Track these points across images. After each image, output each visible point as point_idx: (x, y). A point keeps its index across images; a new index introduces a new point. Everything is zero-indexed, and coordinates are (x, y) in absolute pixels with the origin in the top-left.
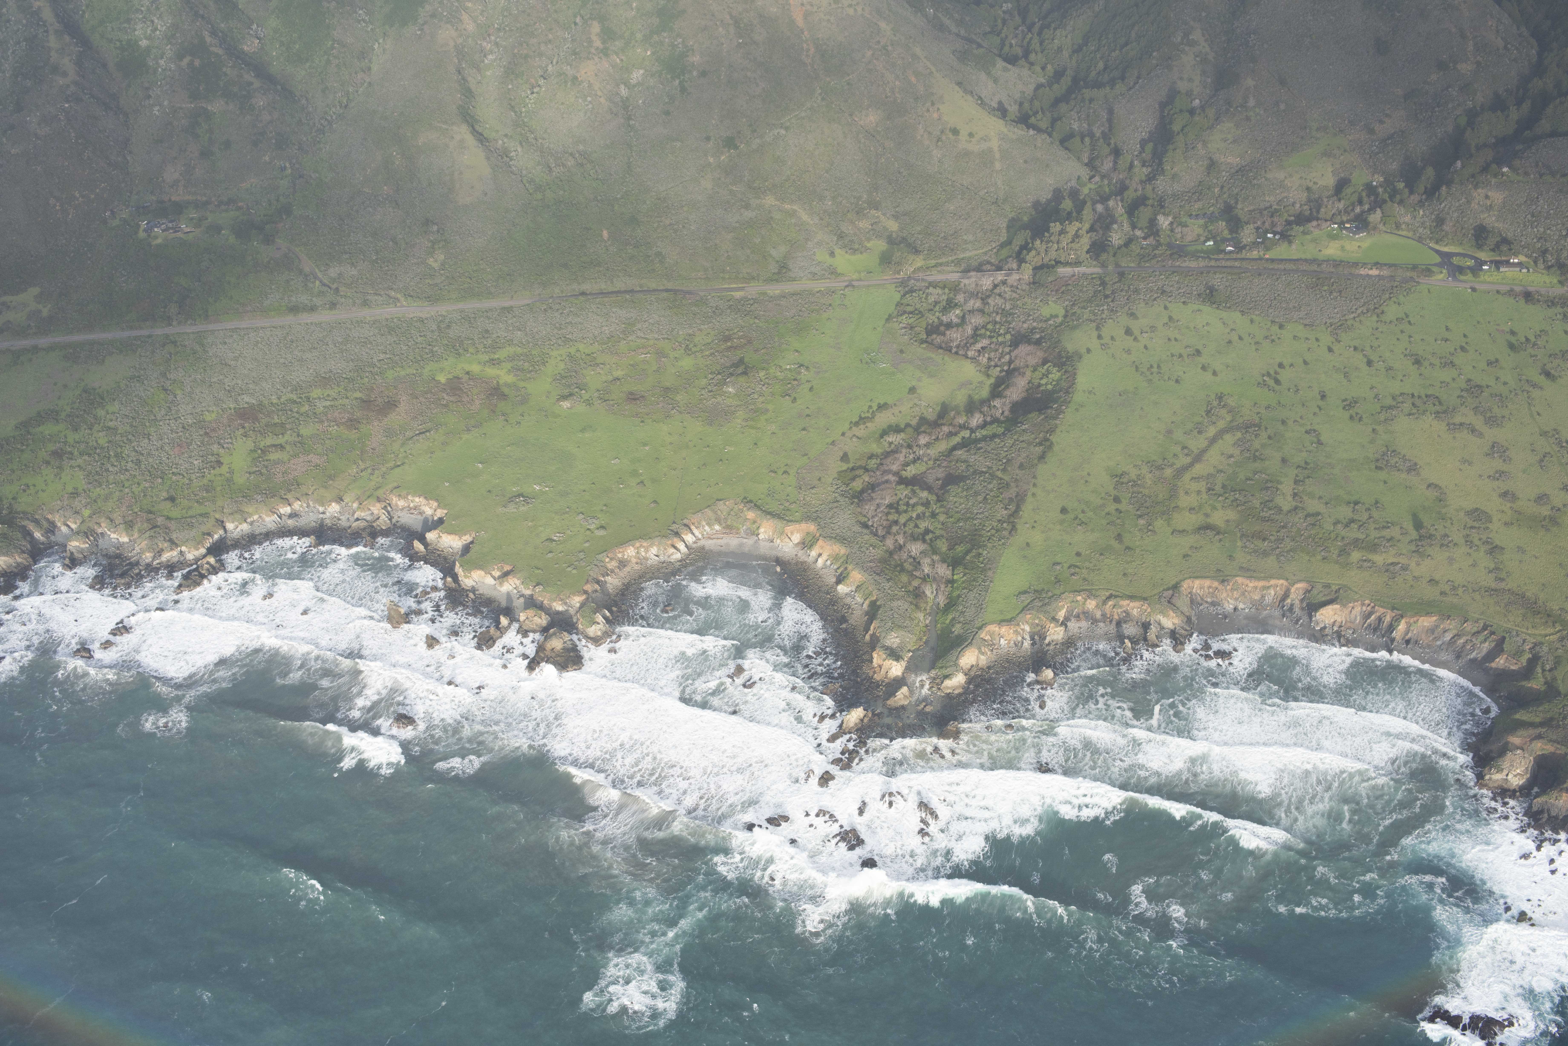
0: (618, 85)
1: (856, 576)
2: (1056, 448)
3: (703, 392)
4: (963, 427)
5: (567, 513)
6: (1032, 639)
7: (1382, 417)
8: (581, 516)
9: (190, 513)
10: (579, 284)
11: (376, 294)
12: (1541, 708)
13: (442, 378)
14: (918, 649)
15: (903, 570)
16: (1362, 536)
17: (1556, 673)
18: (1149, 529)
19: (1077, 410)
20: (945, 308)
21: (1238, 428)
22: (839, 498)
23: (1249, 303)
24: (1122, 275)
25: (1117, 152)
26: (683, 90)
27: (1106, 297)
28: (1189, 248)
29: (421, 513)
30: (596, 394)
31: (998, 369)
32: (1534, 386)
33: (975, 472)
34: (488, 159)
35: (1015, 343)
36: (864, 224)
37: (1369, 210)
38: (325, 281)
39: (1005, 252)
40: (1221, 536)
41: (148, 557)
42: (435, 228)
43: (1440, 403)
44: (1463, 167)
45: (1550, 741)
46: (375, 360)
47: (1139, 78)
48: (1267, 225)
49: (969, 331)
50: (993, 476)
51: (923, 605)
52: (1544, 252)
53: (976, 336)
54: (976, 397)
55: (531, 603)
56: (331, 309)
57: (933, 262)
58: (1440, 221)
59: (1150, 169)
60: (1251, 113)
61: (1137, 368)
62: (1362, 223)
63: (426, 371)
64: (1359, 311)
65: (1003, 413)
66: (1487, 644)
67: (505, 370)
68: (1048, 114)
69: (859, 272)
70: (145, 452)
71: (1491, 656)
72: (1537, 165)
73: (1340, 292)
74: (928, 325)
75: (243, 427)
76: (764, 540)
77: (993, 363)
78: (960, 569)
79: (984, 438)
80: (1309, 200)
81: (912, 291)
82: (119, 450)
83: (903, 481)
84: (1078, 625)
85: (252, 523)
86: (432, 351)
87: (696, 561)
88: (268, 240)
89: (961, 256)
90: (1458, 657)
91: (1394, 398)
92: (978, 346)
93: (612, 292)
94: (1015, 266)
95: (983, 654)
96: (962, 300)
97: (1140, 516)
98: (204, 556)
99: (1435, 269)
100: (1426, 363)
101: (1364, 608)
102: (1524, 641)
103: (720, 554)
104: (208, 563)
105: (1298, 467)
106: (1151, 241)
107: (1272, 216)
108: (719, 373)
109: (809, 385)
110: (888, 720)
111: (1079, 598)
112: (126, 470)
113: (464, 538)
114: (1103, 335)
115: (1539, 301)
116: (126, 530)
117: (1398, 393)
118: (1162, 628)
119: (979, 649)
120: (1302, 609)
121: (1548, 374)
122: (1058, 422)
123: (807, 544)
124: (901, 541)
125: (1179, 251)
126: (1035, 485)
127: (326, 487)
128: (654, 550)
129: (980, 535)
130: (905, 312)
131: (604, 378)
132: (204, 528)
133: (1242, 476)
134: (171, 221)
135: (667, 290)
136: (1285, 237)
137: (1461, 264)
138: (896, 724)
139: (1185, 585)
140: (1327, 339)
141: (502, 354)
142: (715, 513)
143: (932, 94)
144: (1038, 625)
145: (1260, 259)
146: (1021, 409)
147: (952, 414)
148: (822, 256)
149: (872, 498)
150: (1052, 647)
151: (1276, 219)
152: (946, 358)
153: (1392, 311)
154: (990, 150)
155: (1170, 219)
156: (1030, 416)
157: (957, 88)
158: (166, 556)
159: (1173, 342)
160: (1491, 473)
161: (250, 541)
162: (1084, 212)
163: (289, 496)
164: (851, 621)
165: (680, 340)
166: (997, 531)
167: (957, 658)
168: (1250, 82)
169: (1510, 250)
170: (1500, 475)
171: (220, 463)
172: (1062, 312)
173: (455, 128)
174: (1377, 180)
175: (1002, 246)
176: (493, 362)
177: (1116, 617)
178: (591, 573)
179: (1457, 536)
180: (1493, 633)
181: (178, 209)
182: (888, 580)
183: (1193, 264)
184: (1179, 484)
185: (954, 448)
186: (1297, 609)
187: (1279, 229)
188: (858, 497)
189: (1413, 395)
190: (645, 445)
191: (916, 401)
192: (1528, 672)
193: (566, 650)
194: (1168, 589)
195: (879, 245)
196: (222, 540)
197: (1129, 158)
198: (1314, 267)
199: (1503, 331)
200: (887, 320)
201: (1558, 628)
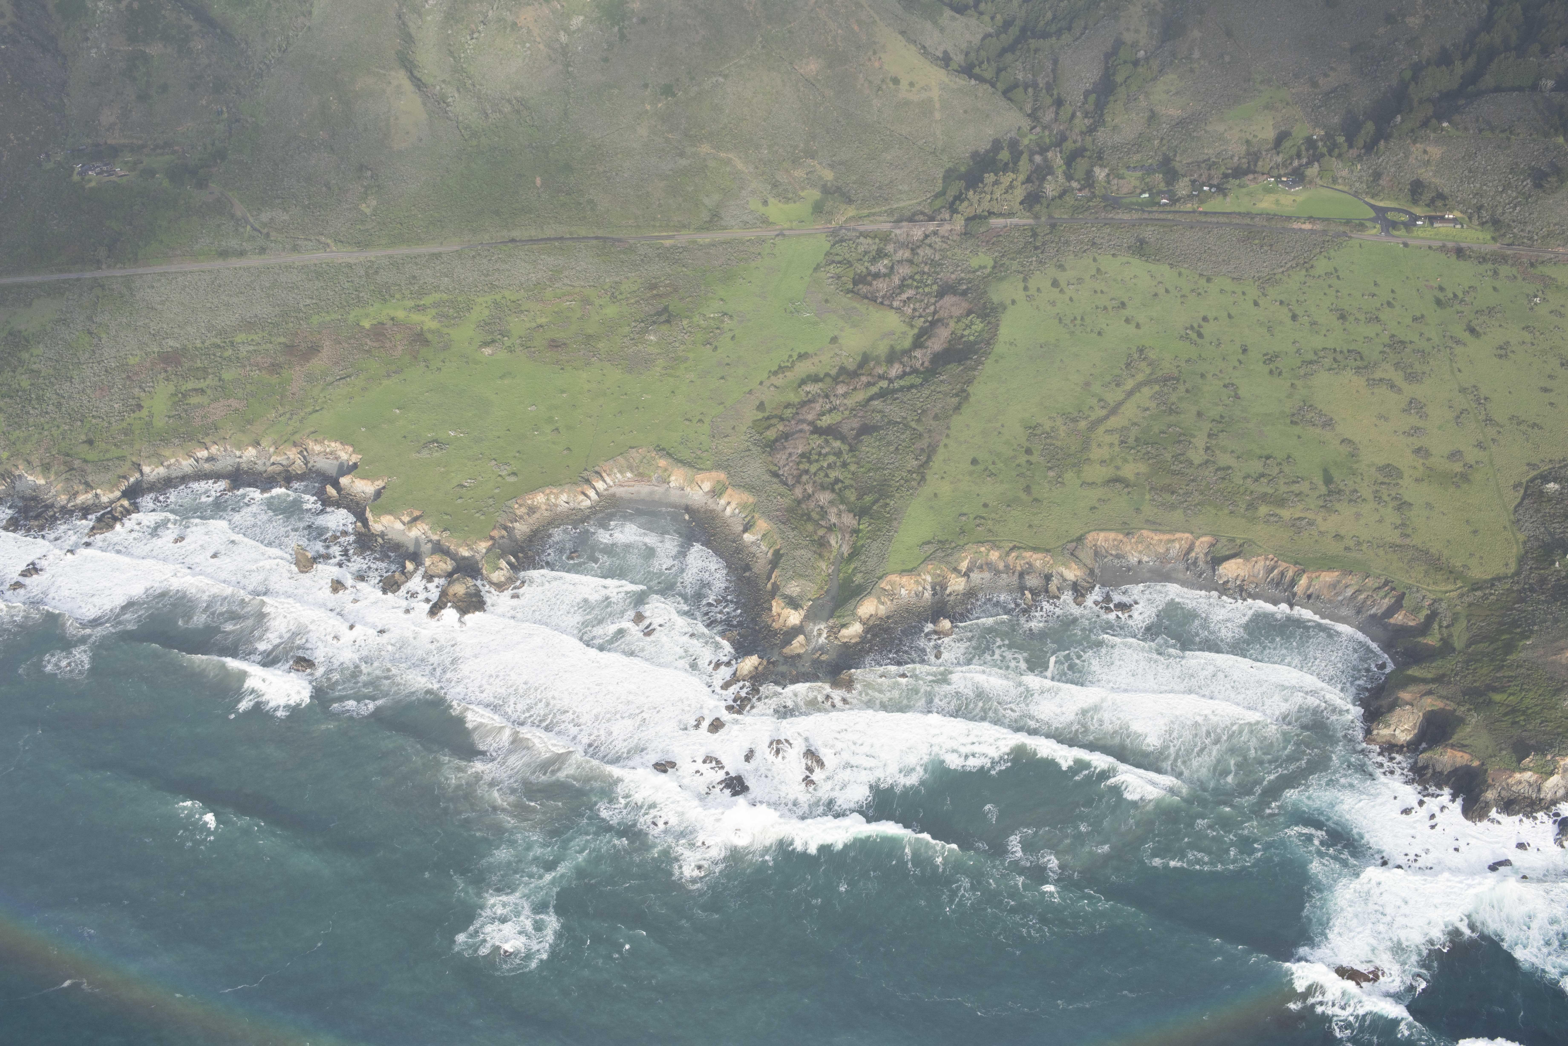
0: (558, 31)
1: (763, 525)
2: (972, 399)
3: (625, 340)
4: (881, 377)
5: (480, 459)
6: (933, 589)
7: (1302, 372)
8: (494, 462)
9: (108, 456)
10: (509, 230)
11: (306, 239)
12: (1433, 665)
13: (366, 324)
14: (818, 598)
15: (809, 518)
16: (1270, 491)
17: (1452, 629)
18: (1059, 481)
19: (997, 361)
20: (874, 258)
21: (1156, 381)
22: (751, 447)
23: (1179, 256)
24: (1053, 226)
25: (1059, 103)
26: (622, 37)
27: (1036, 248)
28: (1124, 200)
29: (337, 458)
30: (518, 341)
31: (922, 319)
32: (1458, 342)
33: (889, 423)
34: (425, 104)
35: (941, 295)
36: (800, 173)
37: (1307, 164)
38: (257, 226)
39: (938, 203)
40: (1130, 489)
41: (63, 499)
42: (369, 173)
43: (1362, 358)
44: (1403, 121)
45: (1440, 697)
46: (301, 305)
47: (1085, 28)
48: (1204, 178)
49: (896, 280)
50: (907, 426)
51: (826, 554)
52: (1480, 208)
53: (902, 287)
54: (898, 348)
55: (439, 549)
56: (260, 254)
57: (866, 212)
58: (1377, 175)
59: (1091, 121)
60: (1196, 65)
61: (1060, 319)
62: (1298, 177)
63: (351, 317)
64: (1288, 265)
65: (922, 364)
66: (1387, 600)
67: (430, 316)
68: (994, 65)
69: (791, 221)
70: (66, 395)
71: (1391, 611)
72: (1477, 120)
73: (1271, 245)
74: (855, 274)
75: (166, 371)
76: (675, 488)
77: (917, 314)
78: (866, 519)
79: (901, 389)
80: (1248, 154)
81: (842, 241)
82: (41, 393)
83: (818, 431)
84: (981, 576)
85: (168, 467)
86: (358, 297)
87: (606, 508)
88: (202, 184)
89: (895, 206)
90: (1358, 612)
91: (1316, 353)
92: (904, 296)
93: (542, 240)
94: (947, 216)
95: (883, 604)
96: (892, 250)
97: (1050, 468)
98: (119, 499)
99: (1368, 224)
100: (1351, 319)
101: (1268, 563)
102: (1424, 597)
103: (630, 501)
104: (122, 506)
105: (1213, 420)
106: (1086, 192)
107: (1209, 169)
108: (642, 321)
109: (730, 334)
110: (783, 668)
111: (983, 549)
112: (47, 413)
113: (377, 483)
114: (1029, 286)
115: (1470, 257)
116: (43, 472)
117: (1320, 348)
118: (1065, 580)
119: (879, 598)
120: (1207, 563)
121: (1472, 331)
122: (976, 373)
123: (716, 492)
124: (810, 491)
125: (1113, 203)
126: (948, 436)
127: (243, 432)
128: (564, 497)
129: (890, 486)
130: (833, 262)
131: (528, 325)
132: (120, 472)
133: (1156, 429)
134: (106, 165)
135: (597, 238)
136: (1221, 190)
137: (1395, 219)
138: (790, 673)
139: (1090, 537)
140: (1253, 292)
141: (427, 300)
142: (627, 460)
143: (875, 43)
144: (939, 575)
145: (1194, 212)
146: (941, 359)
147: (872, 364)
148: (755, 204)
149: (785, 448)
150: (952, 598)
151: (1213, 172)
152: (871, 308)
153: (1322, 265)
154: (930, 100)
155: (1107, 170)
156: (949, 367)
157: (900, 37)
158: (81, 499)
159: (1099, 295)
160: (1407, 429)
161: (165, 484)
162: (1021, 163)
163: (207, 440)
164: (755, 570)
165: (606, 287)
166: (906, 481)
167: (855, 608)
168: (1196, 34)
169: (1445, 205)
170: (1416, 431)
171: (140, 407)
172: (992, 263)
173: (393, 73)
174: (1318, 134)
175: (936, 196)
176: (419, 308)
177: (1019, 568)
178: (499, 519)
179: (1366, 492)
180: (1393, 589)
181: (114, 152)
182: (793, 529)
183: (1126, 217)
184: (1093, 436)
185: (871, 398)
186: (1201, 563)
187: (1215, 182)
188: (771, 447)
189: (1335, 350)
190: (563, 392)
191: (837, 351)
192: (1424, 628)
193: (468, 595)
194: (1072, 541)
195: (815, 194)
196: (138, 483)
197: (1070, 110)
198: (1248, 221)
199: (1432, 287)
200: (816, 269)
201: (1459, 584)
